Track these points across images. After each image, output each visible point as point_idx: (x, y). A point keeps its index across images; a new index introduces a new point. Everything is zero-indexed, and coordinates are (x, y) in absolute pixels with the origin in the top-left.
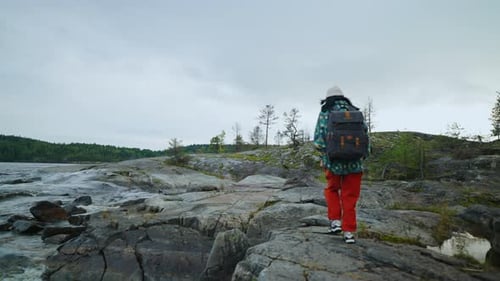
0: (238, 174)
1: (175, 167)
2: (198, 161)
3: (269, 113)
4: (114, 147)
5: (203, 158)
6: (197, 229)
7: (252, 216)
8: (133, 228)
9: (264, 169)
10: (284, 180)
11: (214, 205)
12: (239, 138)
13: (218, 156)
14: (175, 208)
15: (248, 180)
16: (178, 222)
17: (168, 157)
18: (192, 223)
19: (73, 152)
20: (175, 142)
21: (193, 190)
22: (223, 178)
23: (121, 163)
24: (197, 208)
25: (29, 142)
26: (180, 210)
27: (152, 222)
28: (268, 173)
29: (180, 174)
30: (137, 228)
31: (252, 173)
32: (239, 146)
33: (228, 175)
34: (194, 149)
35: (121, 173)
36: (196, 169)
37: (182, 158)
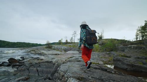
0: (66, 50)
1: (48, 49)
2: (55, 47)
3: (75, 33)
4: (30, 43)
5: (56, 46)
6: (52, 63)
7: (66, 60)
8: (36, 64)
9: (73, 49)
10: (78, 52)
11: (57, 58)
12: (67, 40)
13: (60, 45)
14: (47, 59)
15: (68, 52)
16: (47, 62)
17: (46, 46)
18: (51, 62)
19: (17, 44)
20: (48, 41)
21: (53, 55)
22: (62, 52)
23: (32, 48)
24: (52, 59)
25: (4, 42)
26: (48, 59)
27: (41, 62)
28: (74, 50)
29: (49, 51)
30: (37, 64)
31: (70, 50)
32: (67, 43)
33: (63, 51)
34: (54, 43)
35: (32, 51)
36: (54, 49)
37: (50, 46)
